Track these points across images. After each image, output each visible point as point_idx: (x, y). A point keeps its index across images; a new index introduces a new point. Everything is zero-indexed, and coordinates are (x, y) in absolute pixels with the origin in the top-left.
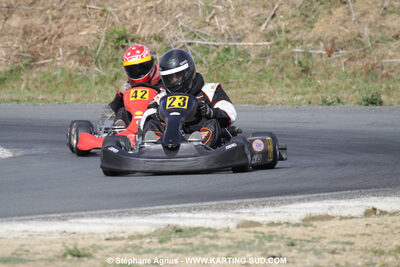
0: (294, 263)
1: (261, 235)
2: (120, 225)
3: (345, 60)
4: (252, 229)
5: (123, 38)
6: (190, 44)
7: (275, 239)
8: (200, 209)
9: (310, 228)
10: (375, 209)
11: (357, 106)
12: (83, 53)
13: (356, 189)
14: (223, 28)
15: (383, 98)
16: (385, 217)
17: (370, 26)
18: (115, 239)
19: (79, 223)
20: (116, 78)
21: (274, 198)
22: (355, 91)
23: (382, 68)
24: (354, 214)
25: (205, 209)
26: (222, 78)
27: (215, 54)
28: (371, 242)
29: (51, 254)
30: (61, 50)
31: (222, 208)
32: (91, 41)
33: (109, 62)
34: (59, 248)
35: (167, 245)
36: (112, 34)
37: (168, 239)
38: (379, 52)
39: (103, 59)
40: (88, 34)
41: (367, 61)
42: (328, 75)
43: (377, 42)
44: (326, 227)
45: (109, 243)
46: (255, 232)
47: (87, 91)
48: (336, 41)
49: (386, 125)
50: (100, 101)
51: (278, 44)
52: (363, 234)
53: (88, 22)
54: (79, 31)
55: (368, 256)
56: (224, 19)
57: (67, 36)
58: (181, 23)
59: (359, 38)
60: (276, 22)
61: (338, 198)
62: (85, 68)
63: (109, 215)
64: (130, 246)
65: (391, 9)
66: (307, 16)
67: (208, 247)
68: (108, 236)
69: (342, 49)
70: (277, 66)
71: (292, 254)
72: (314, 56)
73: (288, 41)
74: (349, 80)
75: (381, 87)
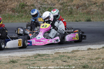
0: (69, 63)
2: (24, 54)
3: (81, 10)
4: (59, 54)
5: (23, 5)
6: (41, 7)
7: (64, 57)
8: (45, 49)
9: (73, 54)
10: (90, 48)
11: (85, 22)
12: (13, 9)
14: (50, 2)
15: (91, 19)
16: (93, 50)
17: (88, 1)
19: (14, 54)
20: (22, 16)
21: (64, 46)
22: (84, 18)
23: (91, 12)
24: (85, 50)
25: (46, 49)
27: (47, 9)
28: (89, 57)
29: (6, 62)
31: (51, 49)
32: (15, 6)
33: (20, 12)
34: (8, 60)
35: (36, 59)
36: (21, 4)
37: (37, 57)
38: (90, 8)
39: (19, 11)
40: (14, 5)
41: (87, 10)
42: (77, 14)
43: (90, 5)
44: (78, 53)
45: (21, 59)
46: (59, 55)
47: (14, 20)
48: (79, 5)
49: (92, 27)
50: (18, 22)
51: (64, 6)
52: (87, 55)
53: (14, 1)
54: (12, 4)
55: (89, 60)
57: (9, 5)
58: (38, 1)
59: (85, 4)
60: (63, 0)
61: (80, 46)
62: (14, 13)
63: (21, 51)
64: (27, 59)
67: (47, 59)
68: (21, 57)
69: (81, 7)
70: (64, 12)
71: (69, 60)
72: (73, 9)
73: (66, 5)
74: (83, 15)
75: (91, 17)
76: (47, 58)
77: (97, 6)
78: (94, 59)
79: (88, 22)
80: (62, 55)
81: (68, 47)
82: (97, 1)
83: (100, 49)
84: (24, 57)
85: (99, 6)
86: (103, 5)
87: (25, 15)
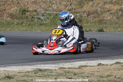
1: (66, 72)
2: (22, 68)
3: (92, 18)
4: (63, 70)
5: (24, 11)
6: (45, 13)
7: (70, 73)
8: (47, 64)
9: (81, 69)
10: (101, 64)
11: (96, 32)
12: (12, 15)
13: (95, 57)
14: (55, 8)
15: (104, 29)
16: (104, 66)
17: (100, 7)
18: (21, 73)
19: (10, 68)
20: (22, 23)
21: (70, 60)
22: (96, 27)
23: (104, 20)
24: (94, 65)
25: (49, 64)
26: (55, 23)
27: (53, 16)
28: (99, 74)
29: (1, 77)
30: (5, 14)
31: (54, 63)
32: (15, 12)
33: (20, 18)
34: (3, 76)
35: (37, 75)
36: (21, 10)
37: (37, 73)
38: (103, 15)
39: (18, 17)
40: (14, 10)
41: (99, 18)
42: (87, 22)
43: (102, 12)
44: (86, 69)
45: (19, 74)
46: (64, 71)
47: (13, 27)
48: (90, 12)
49: (105, 38)
50: (17, 30)
51: (72, 13)
52: (97, 71)
53: (14, 6)
54: (11, 9)
55: (98, 78)
56: (55, 5)
57: (7, 10)
58: (42, 6)
59: (97, 11)
60: (71, 6)
61: (90, 60)
62: (13, 20)
63: (19, 65)
64: (25, 75)
65: (107, 2)
66: (81, 4)
68: (19, 72)
69: (92, 14)
71: (75, 77)
72: (83, 17)
73: (75, 12)
74: (94, 24)
75: (104, 26)
76: (49, 74)
77: (111, 13)
78: (105, 77)
79: (100, 32)
80: (67, 71)
81: (75, 61)
82: (111, 8)
83: (113, 64)
84: (22, 72)
85: (113, 14)
86: (118, 13)
87: (25, 22)
